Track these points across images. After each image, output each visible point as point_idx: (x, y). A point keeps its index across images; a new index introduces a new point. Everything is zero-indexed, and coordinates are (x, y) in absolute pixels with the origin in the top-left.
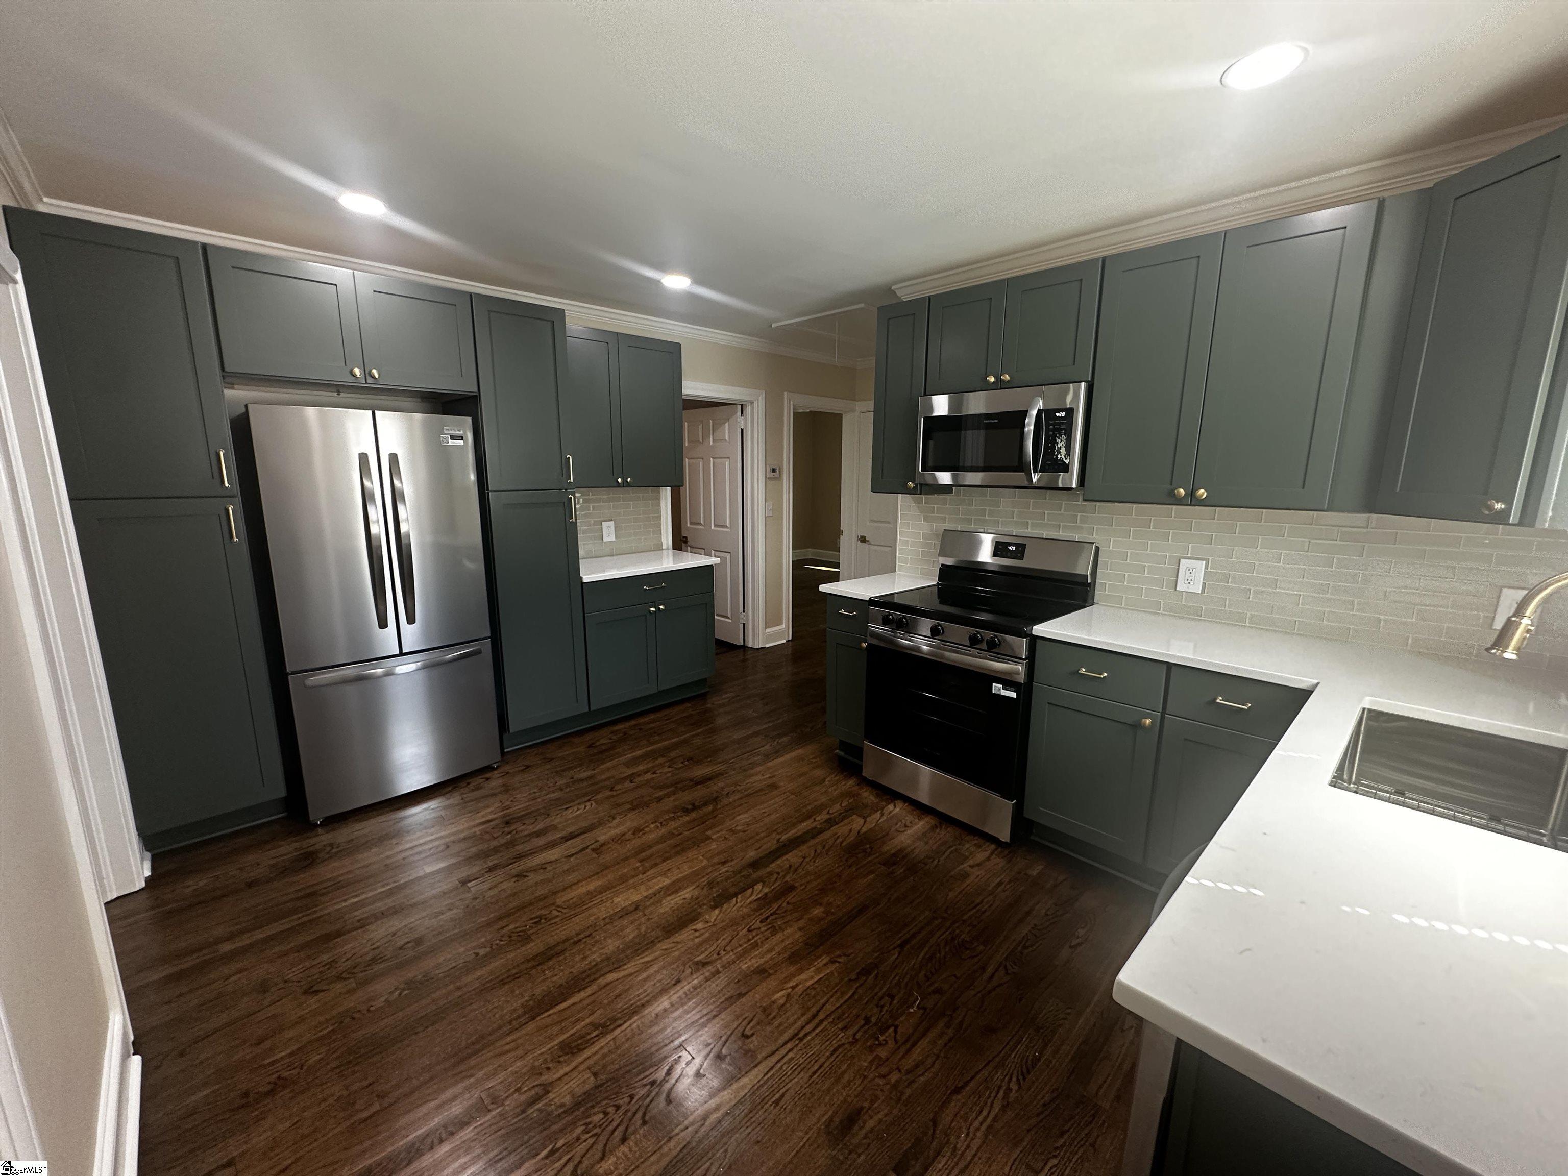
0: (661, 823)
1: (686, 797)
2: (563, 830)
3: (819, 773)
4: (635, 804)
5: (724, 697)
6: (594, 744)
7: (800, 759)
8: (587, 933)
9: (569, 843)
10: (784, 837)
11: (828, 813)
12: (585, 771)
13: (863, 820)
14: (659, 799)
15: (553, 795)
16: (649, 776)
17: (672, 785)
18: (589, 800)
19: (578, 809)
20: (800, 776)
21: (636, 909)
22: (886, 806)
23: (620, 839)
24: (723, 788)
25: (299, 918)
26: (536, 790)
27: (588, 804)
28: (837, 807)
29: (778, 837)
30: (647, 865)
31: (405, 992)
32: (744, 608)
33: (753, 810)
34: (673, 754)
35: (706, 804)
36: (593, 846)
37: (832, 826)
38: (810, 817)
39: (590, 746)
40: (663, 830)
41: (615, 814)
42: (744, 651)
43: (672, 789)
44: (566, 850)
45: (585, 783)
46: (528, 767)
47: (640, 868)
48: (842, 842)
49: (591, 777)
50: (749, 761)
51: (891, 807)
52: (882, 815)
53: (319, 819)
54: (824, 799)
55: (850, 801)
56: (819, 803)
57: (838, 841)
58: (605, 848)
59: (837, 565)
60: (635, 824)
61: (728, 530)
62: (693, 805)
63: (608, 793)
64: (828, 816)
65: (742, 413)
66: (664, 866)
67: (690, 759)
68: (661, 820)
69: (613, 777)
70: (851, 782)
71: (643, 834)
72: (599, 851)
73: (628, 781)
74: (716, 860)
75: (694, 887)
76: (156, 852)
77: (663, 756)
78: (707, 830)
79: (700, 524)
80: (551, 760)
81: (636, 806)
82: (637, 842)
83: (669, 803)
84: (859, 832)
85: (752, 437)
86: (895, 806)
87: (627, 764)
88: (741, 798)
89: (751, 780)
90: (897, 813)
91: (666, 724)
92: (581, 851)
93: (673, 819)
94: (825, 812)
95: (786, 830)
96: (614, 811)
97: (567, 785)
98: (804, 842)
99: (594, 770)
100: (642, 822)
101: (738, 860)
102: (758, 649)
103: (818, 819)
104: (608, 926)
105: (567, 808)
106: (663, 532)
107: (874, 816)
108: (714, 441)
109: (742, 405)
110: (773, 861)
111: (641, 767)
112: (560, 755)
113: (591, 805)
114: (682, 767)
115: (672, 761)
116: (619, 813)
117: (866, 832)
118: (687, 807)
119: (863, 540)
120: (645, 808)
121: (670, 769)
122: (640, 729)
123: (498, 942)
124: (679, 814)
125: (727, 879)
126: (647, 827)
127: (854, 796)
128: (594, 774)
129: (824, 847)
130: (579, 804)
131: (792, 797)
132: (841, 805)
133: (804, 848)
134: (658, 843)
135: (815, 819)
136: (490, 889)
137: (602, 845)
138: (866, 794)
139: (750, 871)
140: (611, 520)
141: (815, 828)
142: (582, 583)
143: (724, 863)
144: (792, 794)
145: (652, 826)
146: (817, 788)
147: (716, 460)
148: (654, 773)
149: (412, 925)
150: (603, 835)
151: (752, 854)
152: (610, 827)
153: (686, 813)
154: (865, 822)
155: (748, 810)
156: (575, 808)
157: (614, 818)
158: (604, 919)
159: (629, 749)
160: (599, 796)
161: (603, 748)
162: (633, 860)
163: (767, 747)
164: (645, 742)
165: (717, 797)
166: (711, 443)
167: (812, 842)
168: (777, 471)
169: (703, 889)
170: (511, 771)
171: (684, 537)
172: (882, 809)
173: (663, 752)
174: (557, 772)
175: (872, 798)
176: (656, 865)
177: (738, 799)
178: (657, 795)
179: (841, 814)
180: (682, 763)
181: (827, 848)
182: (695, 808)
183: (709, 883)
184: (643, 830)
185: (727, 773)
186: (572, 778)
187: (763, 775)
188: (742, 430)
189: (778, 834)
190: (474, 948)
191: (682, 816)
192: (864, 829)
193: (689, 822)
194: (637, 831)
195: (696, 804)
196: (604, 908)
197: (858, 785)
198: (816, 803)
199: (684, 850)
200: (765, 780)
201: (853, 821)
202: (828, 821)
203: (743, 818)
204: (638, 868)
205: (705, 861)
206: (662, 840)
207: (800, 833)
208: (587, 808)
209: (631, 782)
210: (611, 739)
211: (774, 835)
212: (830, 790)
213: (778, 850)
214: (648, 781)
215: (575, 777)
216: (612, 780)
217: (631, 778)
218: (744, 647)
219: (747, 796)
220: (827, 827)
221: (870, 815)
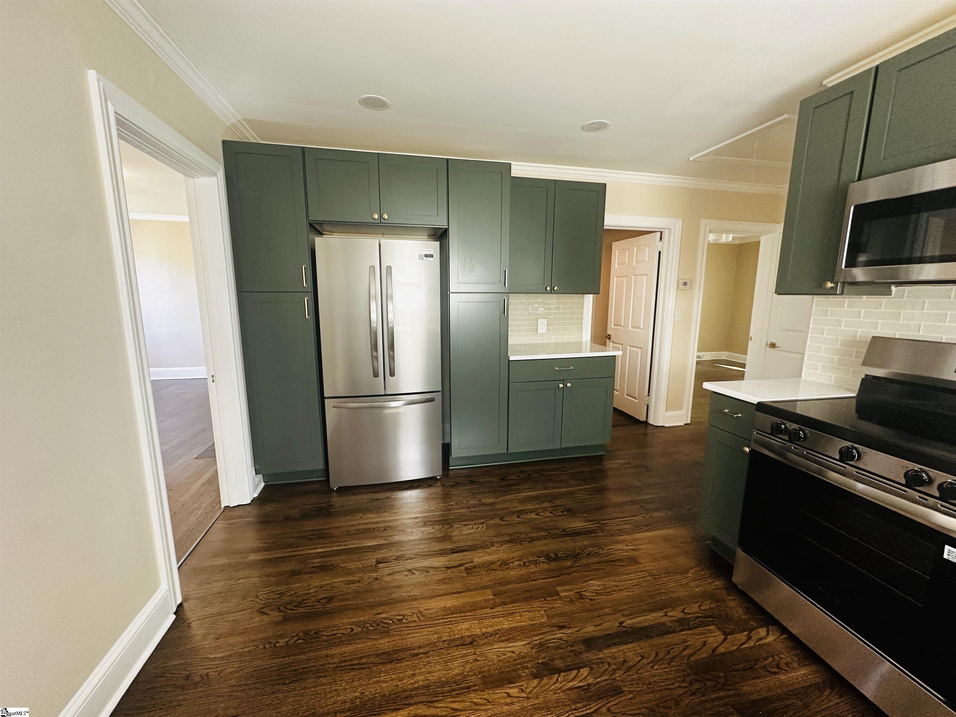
0: (525, 563)
1: (553, 545)
2: (455, 542)
3: (682, 560)
4: (513, 537)
5: (615, 462)
6: (506, 477)
7: (667, 539)
8: (426, 650)
9: (455, 555)
10: (628, 622)
11: (683, 611)
12: (491, 498)
13: (722, 637)
14: (532, 540)
15: (462, 511)
16: (533, 516)
17: (546, 530)
18: (483, 523)
19: (472, 528)
20: (665, 558)
21: (471, 643)
22: (755, 628)
23: (488, 566)
24: (586, 547)
25: (290, 552)
26: (453, 503)
27: (481, 526)
28: (694, 608)
29: (621, 620)
30: (497, 600)
31: (299, 641)
32: (649, 392)
33: (606, 579)
34: (557, 502)
35: (567, 557)
36: (467, 565)
37: (682, 630)
38: (661, 609)
39: (503, 479)
40: (523, 571)
41: (494, 542)
42: (646, 427)
43: (546, 533)
44: (449, 561)
45: (487, 508)
46: (457, 484)
47: (491, 602)
48: (691, 655)
49: (492, 504)
50: (619, 527)
51: (762, 632)
52: (749, 638)
53: (335, 487)
54: (682, 593)
55: (712, 606)
56: (676, 595)
57: (686, 652)
58: (474, 570)
59: (743, 366)
60: (505, 556)
61: (642, 331)
62: (556, 554)
63: (498, 521)
64: (681, 615)
65: (661, 239)
66: (509, 608)
67: (569, 510)
68: (526, 560)
69: (507, 509)
70: (718, 583)
71: (507, 568)
72: (469, 571)
73: (516, 515)
74: (555, 621)
75: (526, 642)
76: (267, 483)
77: (550, 501)
78: (558, 586)
79: (640, 328)
80: (474, 482)
81: (514, 540)
82: (500, 574)
83: (540, 546)
84: (714, 650)
85: (668, 259)
86: (768, 631)
87: (523, 501)
88: (600, 562)
89: (614, 547)
90: (768, 644)
91: (562, 474)
92: (457, 566)
93: (536, 563)
94: (680, 608)
95: (632, 615)
96: (495, 539)
97: (475, 506)
98: (648, 637)
99: (497, 499)
100: (510, 556)
101: (575, 629)
102: (657, 426)
103: (670, 614)
104: (444, 651)
105: (466, 525)
106: (584, 329)
107: (738, 636)
108: (636, 262)
109: (661, 232)
110: (609, 646)
111: (530, 507)
112: (481, 480)
113: (483, 528)
114: (560, 516)
115: (555, 508)
116: (498, 542)
117: (723, 654)
118: (550, 555)
119: (773, 345)
120: (518, 544)
121: (551, 515)
122: (542, 474)
123: (368, 625)
124: (542, 559)
125: (558, 648)
126: (513, 562)
127: (718, 601)
128: (496, 502)
129: (669, 652)
130: (475, 524)
131: (650, 578)
132: (700, 606)
133: (645, 644)
134: (515, 582)
135: (666, 613)
136: (389, 575)
137: (474, 567)
138: (733, 604)
139: (583, 648)
140: (545, 318)
141: (663, 624)
142: (509, 361)
143: (561, 627)
144: (651, 575)
145: (517, 563)
146: (678, 577)
147: (637, 277)
148: (537, 514)
149: (334, 585)
150: (479, 557)
151: (590, 630)
152: (486, 553)
153: (547, 561)
154: (725, 639)
155: (603, 577)
156: (471, 527)
157: (493, 545)
158: (444, 641)
159: (527, 489)
160: (491, 522)
161: (511, 482)
162: (489, 591)
163: (639, 518)
164: (541, 486)
165: (579, 554)
166: (634, 264)
167: (657, 641)
168: (689, 284)
169: (532, 648)
170: (446, 484)
171: (609, 335)
172: (751, 630)
173: (551, 498)
174: (472, 493)
175: (741, 611)
176: (505, 603)
177: (597, 563)
178: (531, 535)
179: (699, 617)
180: (562, 512)
181: (670, 656)
182: (557, 558)
183: (541, 645)
184: (508, 564)
185: (595, 533)
186: (480, 501)
187: (627, 545)
188: (660, 252)
189: (624, 616)
190: (354, 623)
191: (543, 562)
192: (722, 650)
193: (547, 571)
194: (504, 564)
195: (559, 555)
196: (448, 630)
197: (726, 588)
198: (672, 595)
199: (532, 598)
200: (627, 551)
201: (710, 631)
202: (680, 621)
203: (595, 585)
204: (489, 600)
205: (546, 618)
206: (520, 580)
207: (647, 624)
208: (479, 529)
209: (518, 517)
210: (518, 477)
211: (618, 615)
212: (691, 584)
213: (617, 635)
214: (531, 520)
215: (483, 500)
216: (506, 511)
217: (519, 513)
218: (646, 423)
219: (607, 561)
220: (678, 629)
221: (732, 633)
